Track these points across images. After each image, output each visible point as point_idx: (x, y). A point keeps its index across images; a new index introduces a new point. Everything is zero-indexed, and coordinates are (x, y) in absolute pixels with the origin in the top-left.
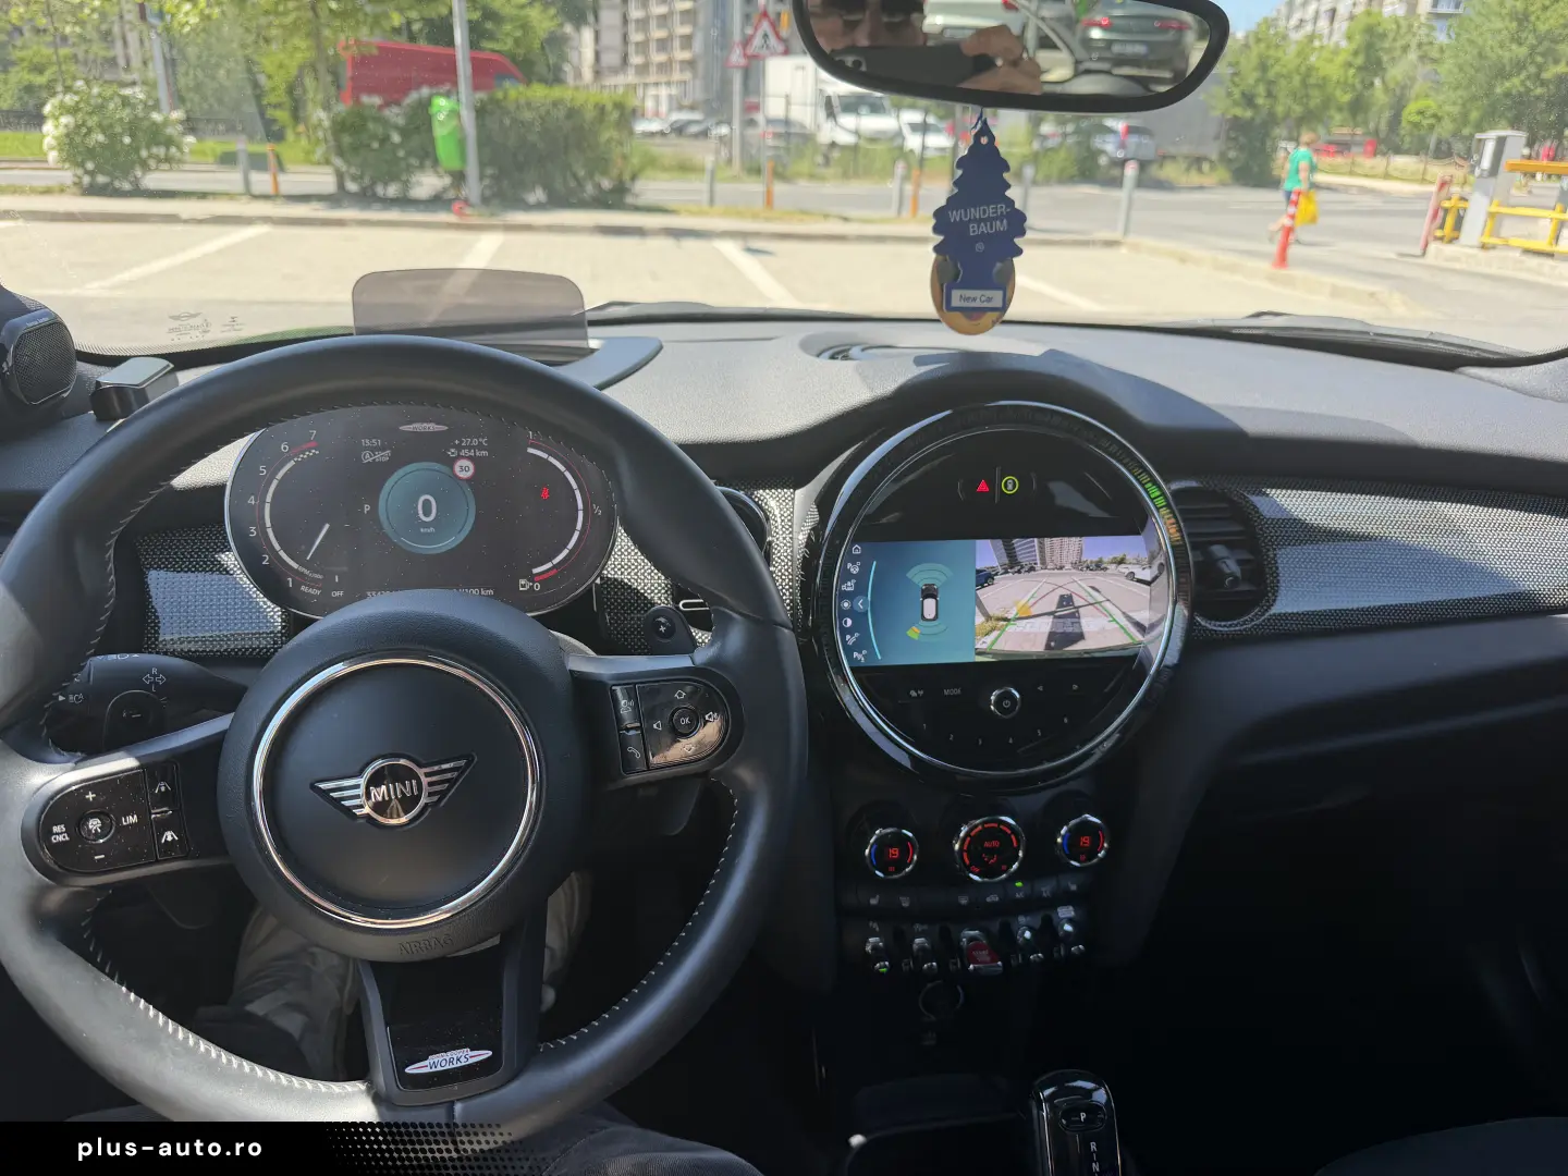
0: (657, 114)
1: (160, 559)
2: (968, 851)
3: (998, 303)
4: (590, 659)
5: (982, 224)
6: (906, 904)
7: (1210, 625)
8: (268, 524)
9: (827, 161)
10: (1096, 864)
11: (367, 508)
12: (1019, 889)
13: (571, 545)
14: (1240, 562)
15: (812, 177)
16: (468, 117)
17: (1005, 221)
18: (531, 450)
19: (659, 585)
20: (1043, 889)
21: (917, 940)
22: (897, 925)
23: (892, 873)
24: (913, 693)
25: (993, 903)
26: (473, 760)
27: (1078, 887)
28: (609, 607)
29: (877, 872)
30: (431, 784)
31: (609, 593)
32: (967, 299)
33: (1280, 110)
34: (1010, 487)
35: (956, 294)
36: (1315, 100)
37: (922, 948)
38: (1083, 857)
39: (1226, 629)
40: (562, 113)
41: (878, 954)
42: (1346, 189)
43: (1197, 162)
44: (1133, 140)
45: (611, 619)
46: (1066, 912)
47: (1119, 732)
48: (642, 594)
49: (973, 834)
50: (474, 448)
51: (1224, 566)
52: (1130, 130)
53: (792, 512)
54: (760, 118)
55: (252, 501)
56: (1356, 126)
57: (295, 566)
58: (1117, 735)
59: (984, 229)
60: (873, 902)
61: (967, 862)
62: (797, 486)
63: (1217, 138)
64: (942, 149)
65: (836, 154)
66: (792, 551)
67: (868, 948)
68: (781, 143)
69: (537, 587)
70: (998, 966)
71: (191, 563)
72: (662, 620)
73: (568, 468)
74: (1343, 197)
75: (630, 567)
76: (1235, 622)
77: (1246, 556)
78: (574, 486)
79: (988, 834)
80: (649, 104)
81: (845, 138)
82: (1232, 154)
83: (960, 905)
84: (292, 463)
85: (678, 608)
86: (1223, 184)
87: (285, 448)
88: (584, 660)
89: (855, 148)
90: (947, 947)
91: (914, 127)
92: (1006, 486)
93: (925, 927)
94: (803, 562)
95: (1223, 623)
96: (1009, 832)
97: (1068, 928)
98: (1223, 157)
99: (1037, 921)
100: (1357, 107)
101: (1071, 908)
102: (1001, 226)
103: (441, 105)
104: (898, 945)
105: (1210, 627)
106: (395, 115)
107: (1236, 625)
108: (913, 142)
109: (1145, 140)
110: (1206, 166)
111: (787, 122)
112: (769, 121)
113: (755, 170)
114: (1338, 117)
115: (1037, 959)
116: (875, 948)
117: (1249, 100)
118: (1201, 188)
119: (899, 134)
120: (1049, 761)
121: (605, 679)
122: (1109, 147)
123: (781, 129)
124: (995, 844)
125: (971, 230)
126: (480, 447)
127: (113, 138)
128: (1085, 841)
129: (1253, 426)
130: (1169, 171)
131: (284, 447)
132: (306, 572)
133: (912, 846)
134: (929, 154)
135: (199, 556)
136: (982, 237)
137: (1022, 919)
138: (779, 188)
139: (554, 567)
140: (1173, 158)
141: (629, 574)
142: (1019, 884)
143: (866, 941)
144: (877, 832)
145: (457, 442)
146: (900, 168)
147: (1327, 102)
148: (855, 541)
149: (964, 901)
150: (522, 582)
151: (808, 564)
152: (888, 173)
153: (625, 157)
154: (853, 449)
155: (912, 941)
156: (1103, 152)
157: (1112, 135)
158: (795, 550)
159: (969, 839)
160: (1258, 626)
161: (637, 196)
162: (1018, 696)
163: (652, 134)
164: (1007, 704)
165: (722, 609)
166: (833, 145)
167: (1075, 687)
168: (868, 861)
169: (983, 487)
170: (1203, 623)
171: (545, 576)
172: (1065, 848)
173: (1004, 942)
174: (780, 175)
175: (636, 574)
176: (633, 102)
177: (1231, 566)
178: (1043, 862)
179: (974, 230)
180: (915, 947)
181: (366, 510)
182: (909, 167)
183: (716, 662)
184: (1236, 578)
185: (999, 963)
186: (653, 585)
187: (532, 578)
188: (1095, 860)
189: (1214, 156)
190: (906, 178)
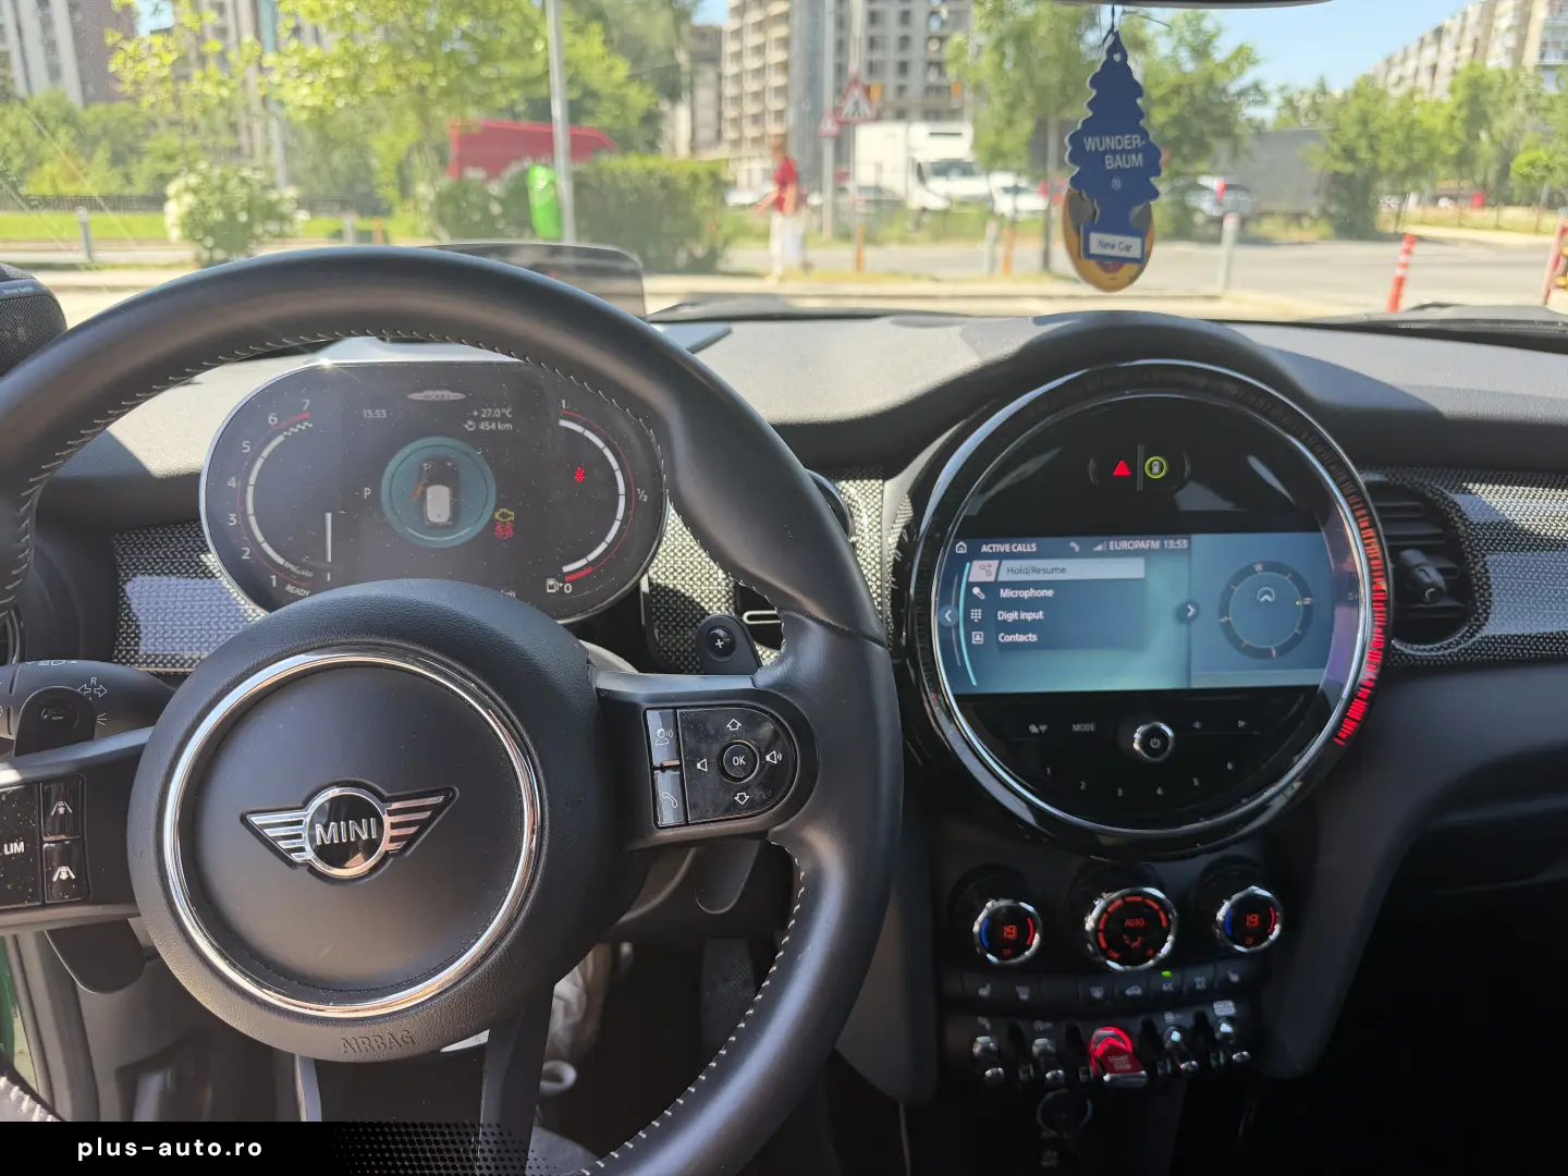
0: (750, 186)
1: (139, 560)
2: (1106, 931)
3: (1136, 253)
4: (628, 676)
5: (1118, 157)
6: (1024, 997)
7: (1407, 649)
8: (250, 510)
9: (918, 225)
10: (1267, 949)
11: (367, 492)
12: (1166, 980)
13: (610, 537)
14: (1441, 571)
15: (903, 240)
16: (565, 188)
17: (1140, 156)
18: (564, 423)
19: (719, 592)
20: (1198, 979)
21: (1039, 1041)
22: (1013, 1020)
23: (1008, 958)
24: (1033, 729)
25: (1134, 997)
26: (454, 796)
27: (1241, 978)
28: (658, 618)
29: (989, 956)
30: (394, 826)
31: (659, 601)
32: (1105, 245)
33: (1383, 164)
34: (1156, 469)
35: (1095, 237)
36: (1420, 152)
37: (1044, 1052)
38: (1250, 940)
39: (1426, 653)
40: (654, 183)
41: (989, 1058)
42: (1454, 242)
43: (1297, 217)
44: (1229, 197)
45: (661, 632)
46: (1224, 1008)
47: (1302, 780)
48: (698, 604)
49: (1110, 910)
50: (496, 420)
51: (1422, 575)
52: (1228, 187)
53: (881, 507)
54: (850, 185)
55: (232, 483)
56: (1462, 178)
57: (280, 561)
58: (1296, 785)
59: (1120, 162)
60: (984, 992)
61: (1104, 945)
62: (887, 476)
63: (1317, 192)
64: (1034, 212)
65: (926, 219)
66: (881, 553)
67: (977, 1049)
68: (872, 210)
69: (568, 589)
70: (1143, 1076)
71: (173, 563)
72: (720, 632)
73: (608, 444)
74: (1452, 250)
75: (684, 571)
76: (1438, 645)
77: (1449, 565)
78: (615, 465)
79: (1129, 909)
80: (742, 178)
81: (936, 203)
82: (1333, 209)
83: (1094, 998)
84: (280, 439)
85: (742, 620)
86: (1324, 238)
87: (273, 421)
88: (616, 675)
89: (945, 213)
90: (1074, 1049)
91: (1006, 190)
92: (1151, 469)
93: (1049, 1025)
94: (894, 565)
95: (1422, 647)
96: (1156, 906)
97: (1225, 1028)
98: (1324, 213)
99: (1188, 1019)
100: (1464, 160)
101: (1231, 1004)
102: (1137, 160)
103: (540, 177)
104: (1015, 1048)
105: (1407, 651)
106: (495, 188)
107: (1439, 649)
108: (1004, 204)
109: (1242, 197)
110: (1306, 222)
111: (878, 189)
112: (862, 189)
113: (845, 235)
114: (1442, 171)
115: (1190, 1069)
116: (985, 1049)
117: (1349, 154)
118: (1301, 243)
119: (989, 199)
120: (1208, 816)
121: (638, 700)
122: (1206, 205)
123: (872, 196)
124: (1140, 922)
125: (1107, 162)
126: (504, 419)
127: (231, 216)
128: (1253, 920)
129: (1448, 407)
130: (1267, 227)
131: (272, 419)
132: (293, 568)
133: (1034, 924)
134: (1021, 217)
135: (183, 556)
136: (1119, 172)
137: (1169, 1017)
138: (870, 253)
139: (589, 564)
140: (1271, 214)
141: (683, 579)
142: (1166, 973)
143: (973, 1041)
144: (989, 904)
145: (476, 413)
146: (992, 228)
147: (1433, 153)
148: (959, 537)
149: (1097, 993)
150: (551, 582)
151: (900, 570)
152: (979, 235)
153: (719, 227)
154: (955, 428)
155: (1032, 1043)
156: (1196, 210)
157: (1207, 192)
158: (885, 553)
159: (1105, 915)
160: (1466, 650)
161: (728, 262)
162: (1169, 732)
163: (743, 207)
164: (1155, 743)
165: (794, 614)
166: (924, 210)
167: (1241, 724)
168: (977, 940)
169: (1121, 469)
170: (1397, 646)
171: (576, 576)
172: (1227, 927)
173: (1149, 1045)
174: (871, 239)
175: (691, 579)
176: (727, 176)
177: (1431, 575)
178: (1198, 945)
179: (1111, 163)
180: (1035, 1049)
181: (366, 494)
182: (1001, 227)
183: (784, 685)
184: (1439, 589)
185: (1143, 1072)
186: (711, 592)
187: (562, 578)
188: (1265, 944)
189: (1314, 211)
190: (997, 240)
